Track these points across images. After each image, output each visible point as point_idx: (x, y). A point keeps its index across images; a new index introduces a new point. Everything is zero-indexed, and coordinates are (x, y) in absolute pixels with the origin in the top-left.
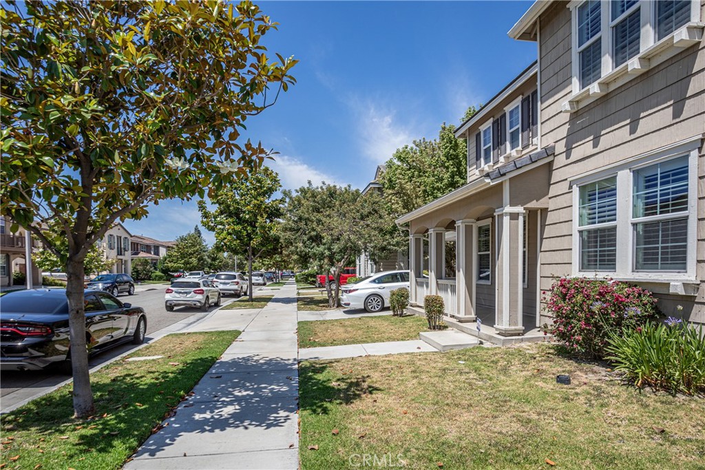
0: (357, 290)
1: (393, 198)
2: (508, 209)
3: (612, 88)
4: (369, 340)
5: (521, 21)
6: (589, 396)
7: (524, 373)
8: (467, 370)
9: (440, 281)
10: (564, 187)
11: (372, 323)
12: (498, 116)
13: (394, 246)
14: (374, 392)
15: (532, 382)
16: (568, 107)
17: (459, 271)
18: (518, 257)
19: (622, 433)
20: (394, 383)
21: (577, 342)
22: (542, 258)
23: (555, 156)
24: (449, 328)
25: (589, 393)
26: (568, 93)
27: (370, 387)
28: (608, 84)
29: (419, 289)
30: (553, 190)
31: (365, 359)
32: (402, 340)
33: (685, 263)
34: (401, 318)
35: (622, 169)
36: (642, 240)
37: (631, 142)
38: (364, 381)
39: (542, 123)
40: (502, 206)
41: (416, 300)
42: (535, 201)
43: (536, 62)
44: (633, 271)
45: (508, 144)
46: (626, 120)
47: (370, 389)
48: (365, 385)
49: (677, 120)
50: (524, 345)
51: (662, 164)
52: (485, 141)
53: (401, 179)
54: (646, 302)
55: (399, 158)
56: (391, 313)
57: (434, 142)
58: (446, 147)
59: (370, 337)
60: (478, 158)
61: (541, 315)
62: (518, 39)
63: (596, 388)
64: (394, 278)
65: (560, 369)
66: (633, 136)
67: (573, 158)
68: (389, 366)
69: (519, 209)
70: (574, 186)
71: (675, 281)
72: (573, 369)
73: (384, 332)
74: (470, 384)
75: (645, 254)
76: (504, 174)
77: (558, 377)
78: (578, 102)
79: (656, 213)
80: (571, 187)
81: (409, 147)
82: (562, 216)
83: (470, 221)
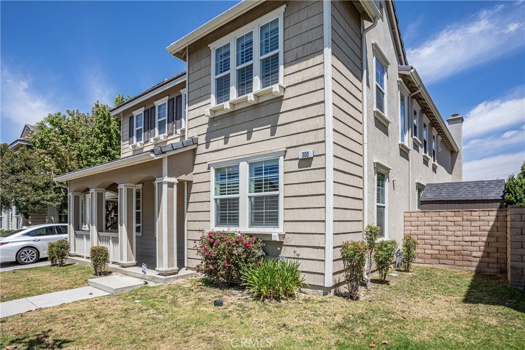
0: (8, 243)
1: (46, 157)
2: (166, 179)
3: (237, 108)
4: (33, 292)
5: (177, 43)
6: (238, 312)
7: (189, 303)
8: (145, 307)
9: (101, 234)
10: (204, 168)
11: (31, 275)
12: (149, 107)
13: (48, 201)
14: (63, 345)
15: (198, 308)
16: (209, 113)
17: (121, 225)
18: (173, 215)
19: (266, 332)
20: (82, 332)
21: (222, 276)
22: (188, 217)
23: (198, 145)
24: (113, 273)
25: (237, 310)
26: (208, 104)
27: (57, 341)
28: (234, 105)
29: (78, 241)
30: (197, 169)
31: (38, 313)
32: (70, 288)
33: (277, 222)
34: (62, 268)
35: (243, 161)
36: (254, 207)
37: (248, 145)
38: (47, 337)
39: (189, 120)
40: (161, 176)
41: (75, 251)
42: (184, 175)
43: (185, 74)
44: (249, 227)
45: (156, 130)
46: (244, 130)
47: (58, 343)
48: (50, 340)
49: (273, 137)
50: (180, 281)
51: (265, 162)
52: (137, 123)
53: (55, 141)
54: (260, 246)
55: (52, 122)
56: (49, 263)
57: (87, 115)
58: (100, 122)
59: (33, 289)
60: (131, 135)
61: (188, 258)
62: (173, 55)
63: (240, 306)
64: (50, 231)
65: (213, 296)
66: (249, 142)
67: (210, 149)
68: (70, 316)
69: (174, 180)
70: (212, 168)
71: (275, 232)
72: (221, 294)
73: (49, 283)
74: (153, 319)
75: (255, 216)
76: (165, 153)
77: (215, 301)
78: (215, 111)
79: (261, 191)
80: (209, 168)
81: (62, 115)
82: (203, 187)
83: (131, 185)
